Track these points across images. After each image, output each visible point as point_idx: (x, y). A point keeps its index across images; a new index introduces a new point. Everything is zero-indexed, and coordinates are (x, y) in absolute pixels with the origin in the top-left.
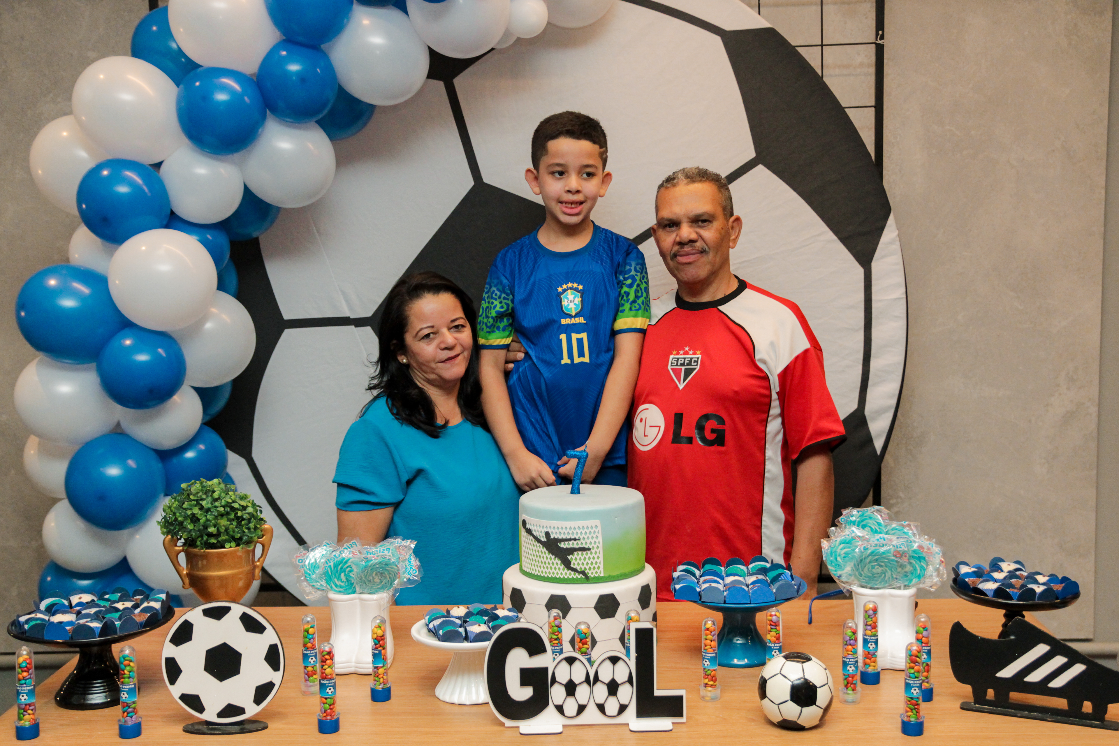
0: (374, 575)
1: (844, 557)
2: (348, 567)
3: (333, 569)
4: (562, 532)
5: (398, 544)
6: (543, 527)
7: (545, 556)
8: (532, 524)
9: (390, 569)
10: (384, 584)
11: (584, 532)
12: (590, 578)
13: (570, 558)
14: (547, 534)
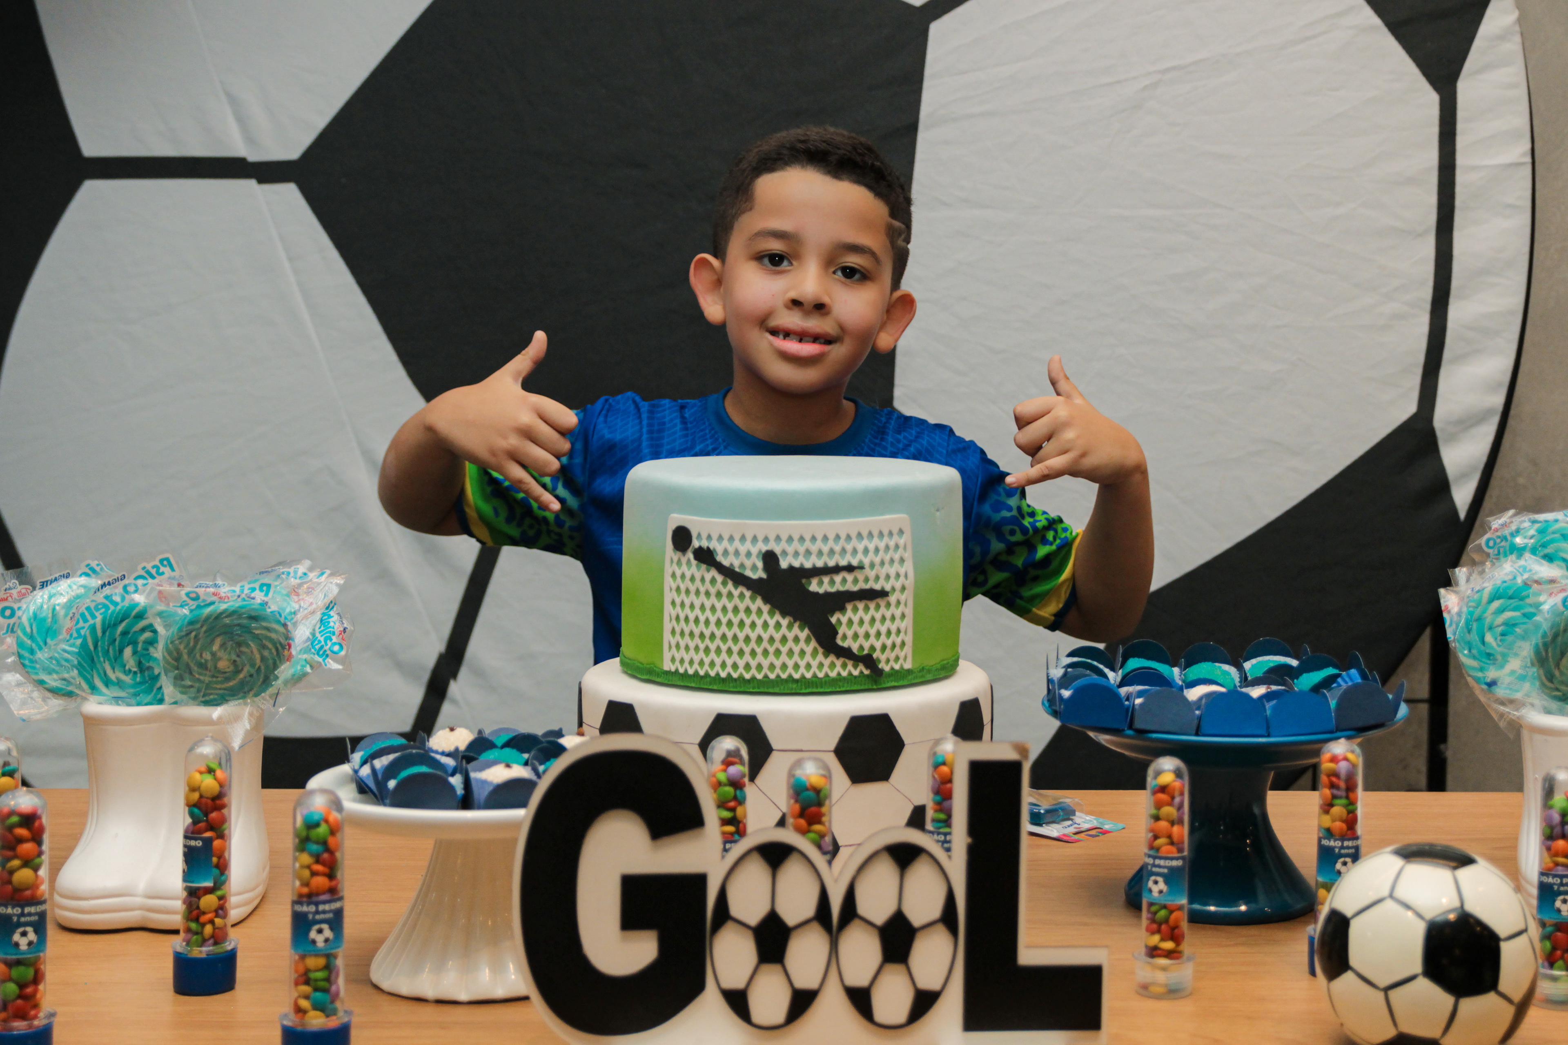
0: (215, 648)
1: (1503, 634)
2: (143, 630)
3: (99, 633)
4: (814, 548)
5: (296, 578)
6: (755, 539)
7: (748, 622)
8: (715, 536)
9: (264, 632)
10: (245, 677)
11: (871, 547)
12: (884, 675)
13: (833, 620)
14: (770, 558)
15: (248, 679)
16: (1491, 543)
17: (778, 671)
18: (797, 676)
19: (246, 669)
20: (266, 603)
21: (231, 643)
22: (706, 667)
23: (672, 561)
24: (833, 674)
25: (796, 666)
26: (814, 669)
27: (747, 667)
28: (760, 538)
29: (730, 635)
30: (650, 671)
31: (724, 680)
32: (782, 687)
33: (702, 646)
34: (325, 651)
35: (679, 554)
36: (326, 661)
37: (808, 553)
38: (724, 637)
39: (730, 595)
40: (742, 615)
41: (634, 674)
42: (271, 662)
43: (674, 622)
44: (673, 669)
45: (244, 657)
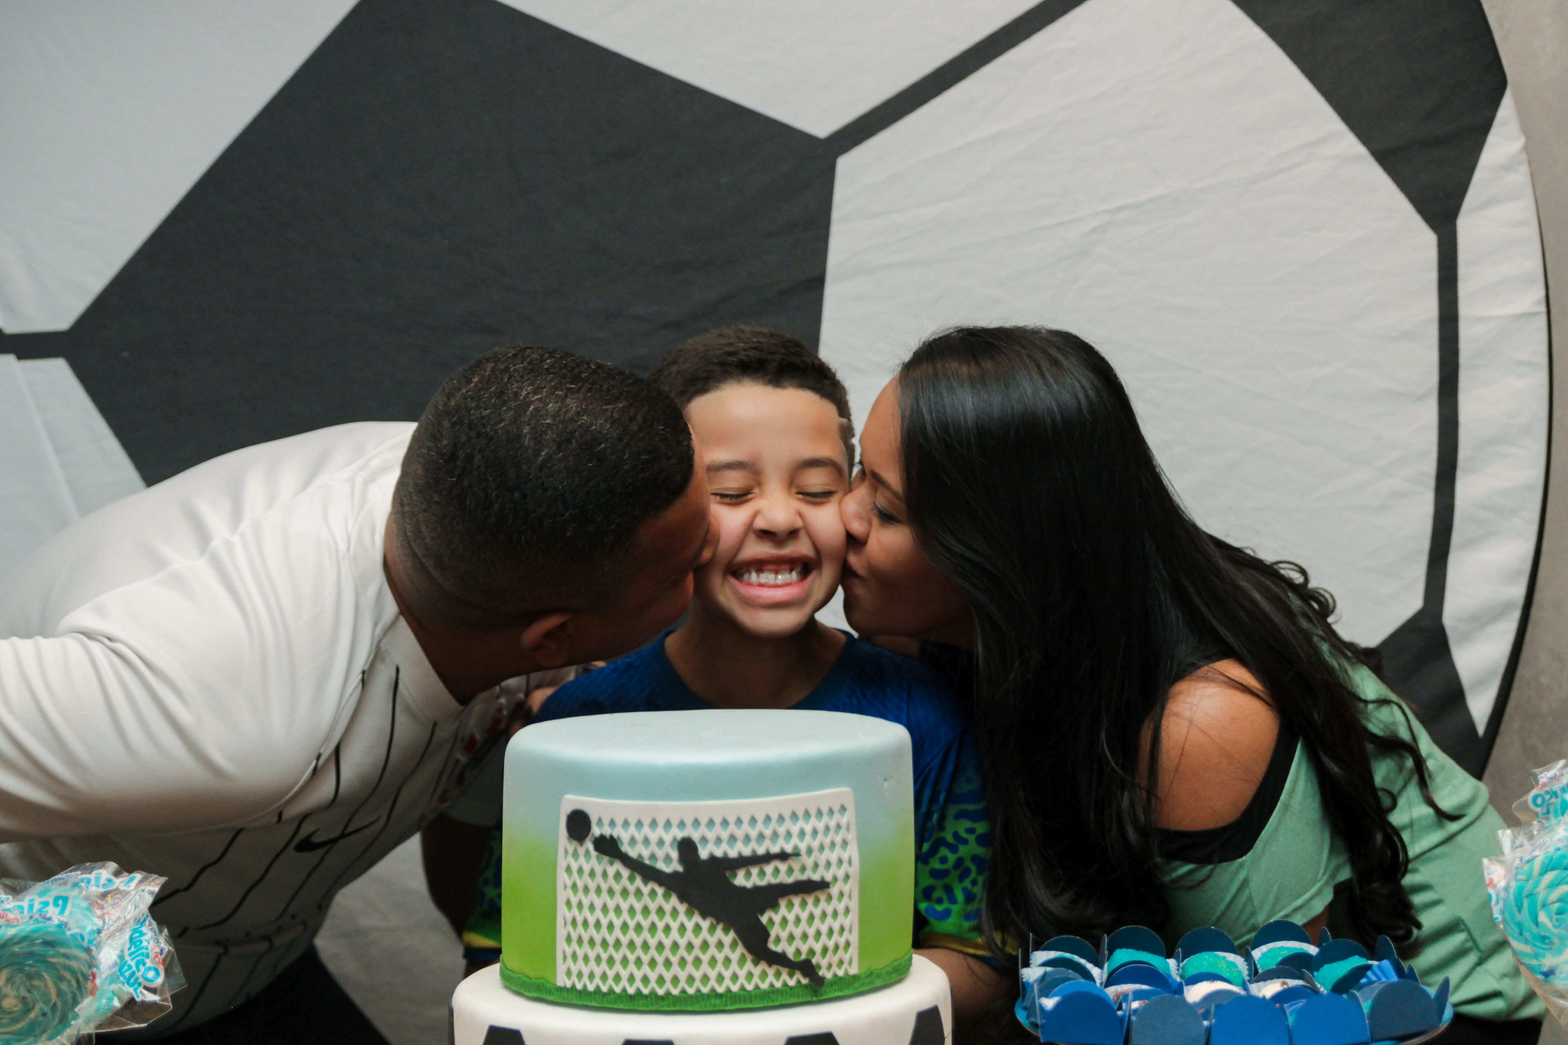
4: (740, 833)
5: (98, 886)
6: (668, 824)
7: (660, 925)
8: (619, 822)
9: (61, 960)
10: (37, 1017)
11: (808, 829)
12: (825, 984)
13: (764, 919)
14: (687, 847)
15: (41, 1019)
16: (1539, 801)
17: (698, 984)
18: (720, 990)
19: (39, 1006)
20: (66, 924)
21: (20, 975)
22: (610, 982)
23: (566, 852)
24: (764, 986)
25: (720, 978)
26: (742, 980)
27: (661, 980)
28: (675, 822)
29: (638, 941)
30: (540, 988)
31: (631, 998)
32: (703, 1004)
33: (604, 956)
34: (137, 978)
35: (575, 844)
36: (138, 991)
37: (733, 838)
38: (631, 945)
39: (638, 893)
40: (653, 917)
41: (520, 990)
42: (70, 996)
43: (570, 927)
44: (569, 984)
45: (36, 993)
